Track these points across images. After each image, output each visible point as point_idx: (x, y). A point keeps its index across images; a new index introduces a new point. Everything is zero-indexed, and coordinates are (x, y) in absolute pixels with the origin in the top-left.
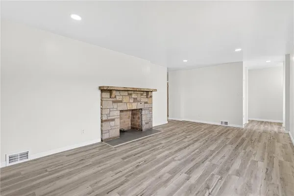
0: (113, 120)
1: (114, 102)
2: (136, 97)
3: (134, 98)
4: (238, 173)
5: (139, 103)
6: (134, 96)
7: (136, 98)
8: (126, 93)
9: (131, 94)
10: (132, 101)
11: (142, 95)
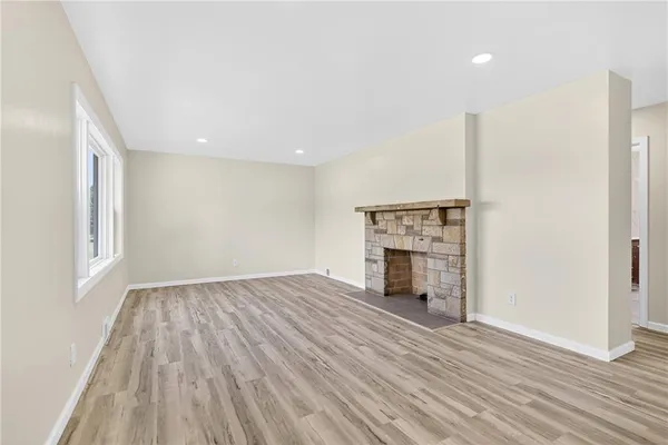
0: (375, 262)
1: (376, 232)
2: (411, 223)
3: (407, 227)
4: (187, 334)
5: (417, 238)
6: (406, 221)
7: (412, 227)
8: (391, 216)
9: (400, 218)
10: (402, 231)
11: (425, 218)
